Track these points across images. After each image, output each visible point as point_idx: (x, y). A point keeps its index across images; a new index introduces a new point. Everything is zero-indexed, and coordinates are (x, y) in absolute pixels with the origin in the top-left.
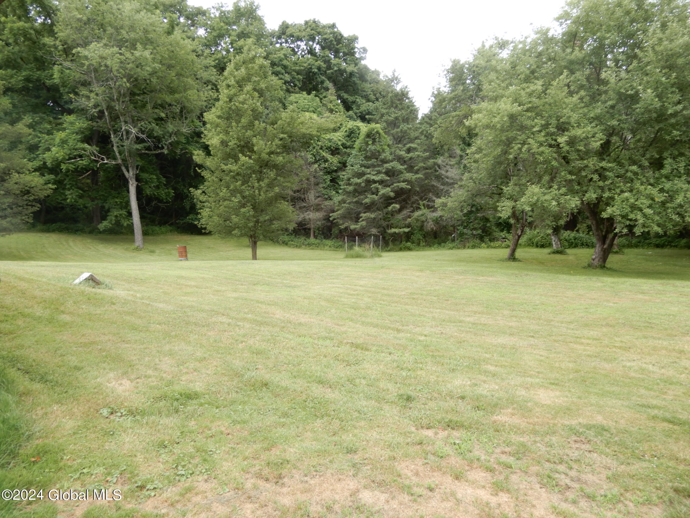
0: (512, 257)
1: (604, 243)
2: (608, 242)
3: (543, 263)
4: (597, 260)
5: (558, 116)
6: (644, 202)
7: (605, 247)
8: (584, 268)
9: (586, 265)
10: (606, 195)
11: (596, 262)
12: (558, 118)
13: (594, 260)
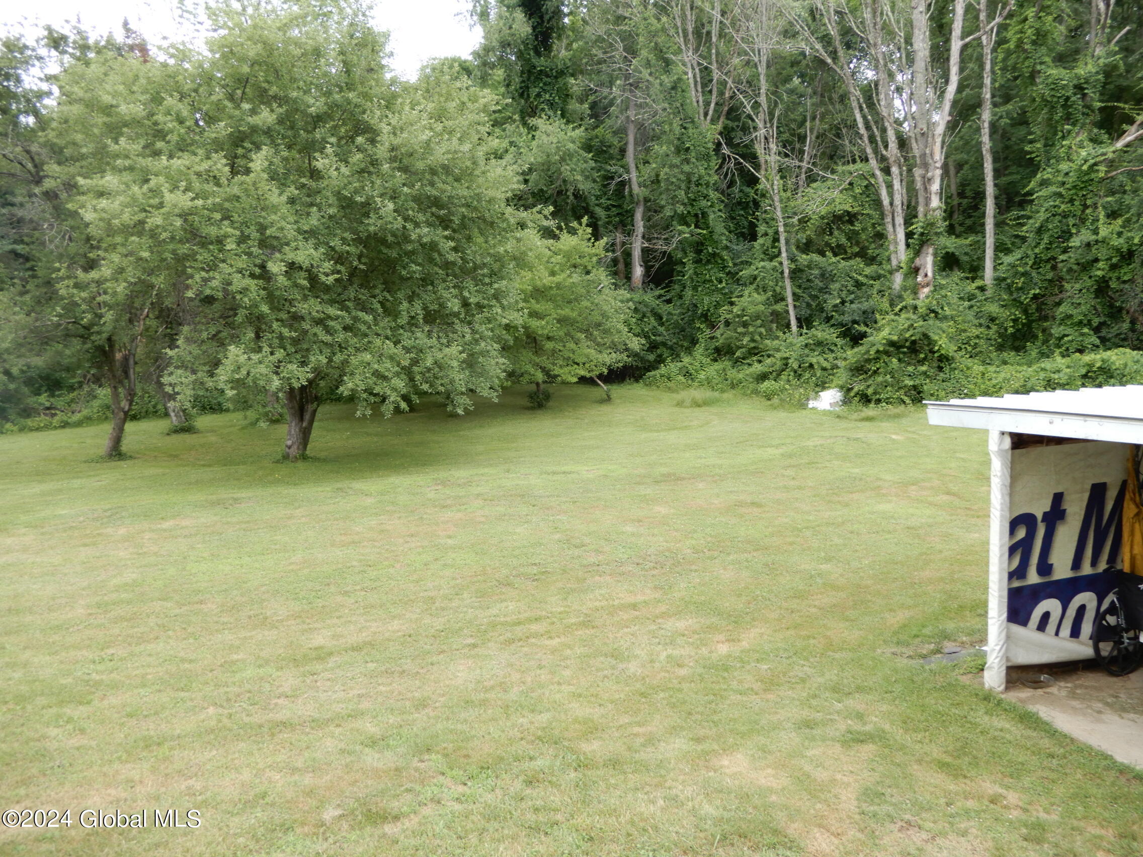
0: (116, 452)
1: (302, 419)
2: (307, 417)
3: (176, 456)
4: (295, 447)
5: (261, 224)
6: (387, 367)
7: (304, 425)
8: (278, 462)
9: (280, 457)
10: (338, 358)
11: (294, 451)
12: (262, 228)
13: (289, 447)
